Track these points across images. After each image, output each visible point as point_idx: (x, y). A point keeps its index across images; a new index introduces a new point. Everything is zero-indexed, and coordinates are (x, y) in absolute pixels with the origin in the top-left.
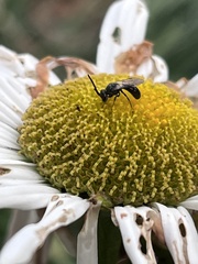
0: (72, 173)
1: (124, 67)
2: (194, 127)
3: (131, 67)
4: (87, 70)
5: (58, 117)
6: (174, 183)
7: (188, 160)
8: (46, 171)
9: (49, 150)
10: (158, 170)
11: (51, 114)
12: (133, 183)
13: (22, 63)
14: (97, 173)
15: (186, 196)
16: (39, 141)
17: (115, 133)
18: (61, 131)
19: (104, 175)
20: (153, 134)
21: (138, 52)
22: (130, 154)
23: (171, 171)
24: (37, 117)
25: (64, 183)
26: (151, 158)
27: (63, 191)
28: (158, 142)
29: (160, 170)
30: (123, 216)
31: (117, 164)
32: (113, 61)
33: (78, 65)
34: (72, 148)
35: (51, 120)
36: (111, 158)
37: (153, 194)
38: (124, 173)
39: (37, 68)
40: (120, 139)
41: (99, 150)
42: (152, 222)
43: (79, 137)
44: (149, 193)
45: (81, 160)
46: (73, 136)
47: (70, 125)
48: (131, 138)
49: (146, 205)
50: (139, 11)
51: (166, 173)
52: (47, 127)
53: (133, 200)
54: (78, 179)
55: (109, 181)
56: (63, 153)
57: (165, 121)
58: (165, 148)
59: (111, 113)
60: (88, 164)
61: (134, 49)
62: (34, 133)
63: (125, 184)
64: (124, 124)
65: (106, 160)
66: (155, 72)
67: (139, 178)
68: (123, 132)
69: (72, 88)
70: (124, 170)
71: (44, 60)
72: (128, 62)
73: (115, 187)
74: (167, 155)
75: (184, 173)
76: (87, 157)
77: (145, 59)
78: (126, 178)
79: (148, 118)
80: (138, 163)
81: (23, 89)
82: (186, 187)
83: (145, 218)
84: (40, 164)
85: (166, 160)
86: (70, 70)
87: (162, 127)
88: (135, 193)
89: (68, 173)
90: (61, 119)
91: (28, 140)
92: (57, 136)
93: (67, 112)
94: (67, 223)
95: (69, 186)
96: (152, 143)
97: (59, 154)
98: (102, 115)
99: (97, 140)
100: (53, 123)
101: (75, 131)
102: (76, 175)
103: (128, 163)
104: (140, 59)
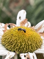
0: (12, 47)
1: (22, 24)
2: (35, 36)
3: (23, 24)
4: (15, 26)
5: (8, 36)
6: (32, 48)
7: (34, 43)
8: (7, 47)
9: (7, 43)
10: (28, 46)
11: (7, 36)
12: (24, 48)
13: (2, 25)
14: (16, 47)
15: (34, 50)
16: (5, 41)
17: (20, 39)
18: (9, 39)
19: (18, 47)
20: (27, 38)
21: (25, 21)
22: (23, 43)
23: (31, 46)
24: (4, 37)
25: (10, 50)
26: (27, 43)
27: (10, 51)
28: (28, 40)
29: (29, 46)
30: (22, 55)
31: (20, 45)
32: (20, 23)
33: (13, 25)
34: (11, 42)
35: (7, 37)
36: (19, 44)
37: (28, 51)
38: (22, 47)
39: (5, 26)
40: (21, 40)
41: (17, 42)
42: (27, 56)
43: (13, 40)
44: (27, 50)
45: (13, 45)
46: (12, 40)
47: (11, 38)
48: (23, 40)
49: (27, 53)
50: (24, 13)
51: (30, 46)
52: (6, 39)
53: (24, 52)
54: (13, 49)
55: (19, 49)
56: (10, 44)
57: (29, 36)
58: (30, 41)
59: (19, 35)
60: (15, 46)
61: (24, 21)
62: (4, 40)
63: (22, 49)
64: (21, 37)
65: (18, 44)
66: (28, 25)
67: (25, 47)
68: (21, 39)
69: (11, 30)
70: (22, 46)
71: (6, 24)
72: (23, 23)
73: (20, 50)
74: (30, 43)
75: (34, 46)
76: (14, 44)
77: (26, 22)
78: (22, 48)
79: (26, 35)
80: (24, 45)
81: (2, 31)
82: (34, 48)
83: (26, 56)
84: (6, 46)
85: (30, 44)
86: (11, 26)
87: (29, 37)
88: (24, 51)
89: (11, 47)
90: (9, 37)
91: (3, 41)
92: (8, 40)
93: (10, 35)
94: (11, 58)
95: (11, 50)
96: (27, 40)
97: (9, 44)
98: (17, 35)
99: (16, 41)
100: (7, 38)
101: (12, 39)
102: (12, 48)
103: (22, 45)
104: (25, 22)
